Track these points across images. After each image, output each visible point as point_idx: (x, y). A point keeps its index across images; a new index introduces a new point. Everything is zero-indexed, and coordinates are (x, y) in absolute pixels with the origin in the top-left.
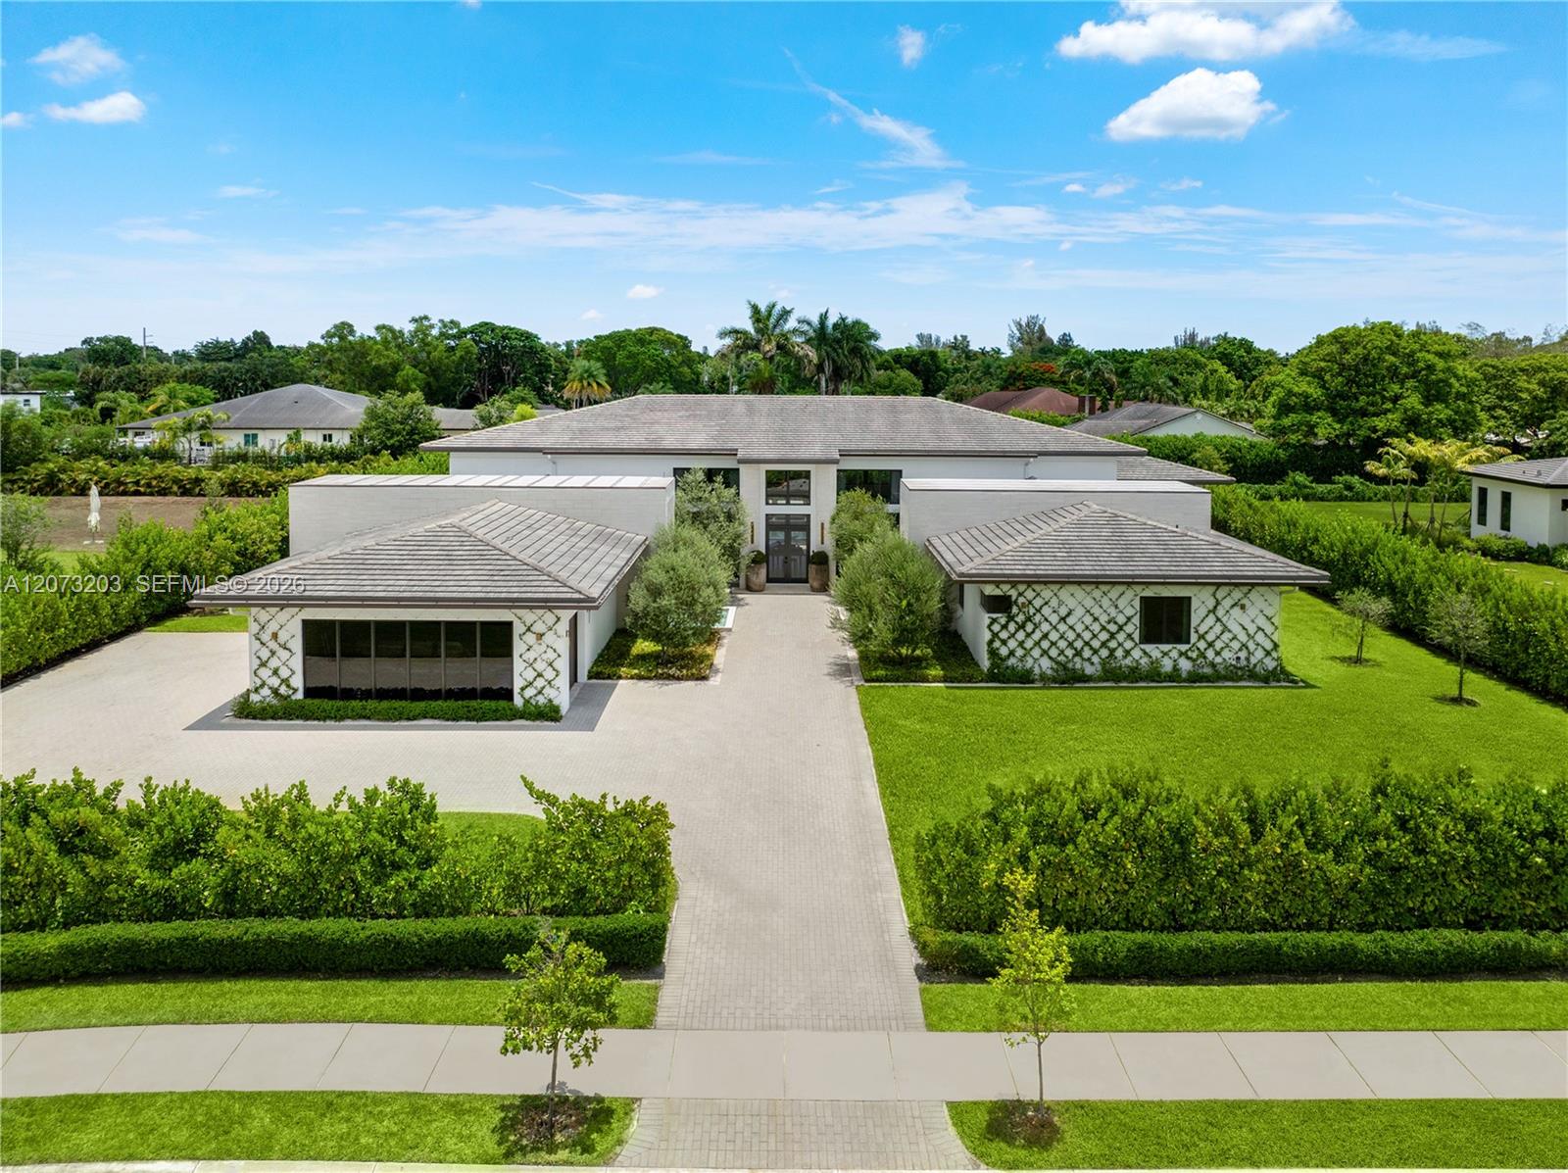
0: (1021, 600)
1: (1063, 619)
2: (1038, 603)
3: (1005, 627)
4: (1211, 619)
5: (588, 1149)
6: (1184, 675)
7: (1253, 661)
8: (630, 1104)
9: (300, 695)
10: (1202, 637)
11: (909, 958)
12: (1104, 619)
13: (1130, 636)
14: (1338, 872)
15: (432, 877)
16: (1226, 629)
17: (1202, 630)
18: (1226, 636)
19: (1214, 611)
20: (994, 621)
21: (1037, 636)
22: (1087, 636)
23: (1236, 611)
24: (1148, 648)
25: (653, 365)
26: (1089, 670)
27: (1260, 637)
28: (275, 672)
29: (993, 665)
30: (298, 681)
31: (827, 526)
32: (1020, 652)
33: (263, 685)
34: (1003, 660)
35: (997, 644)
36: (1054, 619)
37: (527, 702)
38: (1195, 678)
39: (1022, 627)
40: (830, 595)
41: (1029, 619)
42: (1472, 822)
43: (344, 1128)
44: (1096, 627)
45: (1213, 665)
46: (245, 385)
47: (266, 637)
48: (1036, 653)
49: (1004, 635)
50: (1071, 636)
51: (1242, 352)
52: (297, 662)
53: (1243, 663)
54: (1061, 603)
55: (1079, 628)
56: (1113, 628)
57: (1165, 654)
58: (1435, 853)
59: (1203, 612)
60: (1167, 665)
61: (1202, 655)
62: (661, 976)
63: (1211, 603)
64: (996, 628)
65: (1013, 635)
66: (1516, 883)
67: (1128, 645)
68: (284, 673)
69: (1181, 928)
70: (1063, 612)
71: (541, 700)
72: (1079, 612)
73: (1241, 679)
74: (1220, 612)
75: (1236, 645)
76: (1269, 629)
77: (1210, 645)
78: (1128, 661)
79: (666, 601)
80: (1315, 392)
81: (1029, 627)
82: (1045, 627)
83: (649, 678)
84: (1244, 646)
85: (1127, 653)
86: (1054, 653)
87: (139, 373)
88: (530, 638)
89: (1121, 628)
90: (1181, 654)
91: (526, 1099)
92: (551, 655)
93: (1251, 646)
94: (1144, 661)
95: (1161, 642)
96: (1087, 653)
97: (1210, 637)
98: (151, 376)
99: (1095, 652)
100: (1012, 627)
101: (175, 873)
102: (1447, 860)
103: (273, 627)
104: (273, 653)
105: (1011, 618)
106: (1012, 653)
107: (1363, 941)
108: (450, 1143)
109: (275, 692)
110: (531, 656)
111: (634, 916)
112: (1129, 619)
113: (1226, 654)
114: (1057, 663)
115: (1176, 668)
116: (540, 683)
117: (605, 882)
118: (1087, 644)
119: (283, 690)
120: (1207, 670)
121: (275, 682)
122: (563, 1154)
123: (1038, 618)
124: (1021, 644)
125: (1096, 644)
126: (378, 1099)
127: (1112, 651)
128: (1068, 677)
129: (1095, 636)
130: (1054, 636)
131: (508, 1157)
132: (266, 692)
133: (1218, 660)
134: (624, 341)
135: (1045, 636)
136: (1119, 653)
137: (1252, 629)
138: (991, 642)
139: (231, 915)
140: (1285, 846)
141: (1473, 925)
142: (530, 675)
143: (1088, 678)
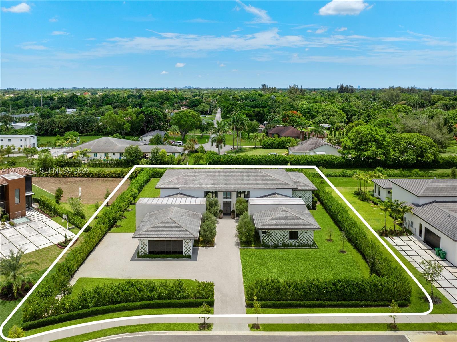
0: (268, 232)
1: (275, 235)
2: (271, 232)
3: (265, 237)
4: (301, 235)
5: (209, 329)
6: (296, 246)
7: (309, 243)
8: (212, 324)
9: (148, 254)
10: (300, 238)
11: (245, 304)
12: (282, 235)
13: (287, 238)
14: (300, 293)
15: (185, 294)
16: (304, 237)
17: (300, 237)
18: (304, 238)
19: (302, 234)
20: (263, 236)
21: (271, 238)
22: (280, 238)
23: (306, 234)
24: (290, 240)
25: (190, 123)
26: (280, 245)
27: (310, 238)
28: (144, 249)
29: (263, 244)
30: (147, 251)
31: (235, 205)
32: (268, 241)
33: (142, 251)
34: (265, 243)
35: (264, 240)
36: (274, 235)
37: (185, 254)
38: (298, 246)
39: (268, 237)
40: (235, 220)
41: (269, 235)
42: (317, 286)
43: (182, 327)
44: (281, 237)
45: (302, 244)
46: (82, 124)
47: (142, 243)
48: (271, 241)
49: (265, 238)
50: (277, 238)
52: (147, 248)
53: (307, 243)
54: (275, 232)
55: (278, 237)
56: (284, 237)
57: (293, 242)
58: (312, 291)
59: (300, 234)
60: (294, 244)
61: (300, 242)
62: (214, 307)
63: (301, 232)
64: (264, 237)
65: (267, 238)
66: (323, 294)
67: (287, 240)
68: (145, 249)
69: (279, 300)
70: (275, 234)
71: (188, 254)
72: (278, 234)
73: (306, 246)
74: (303, 234)
75: (306, 240)
76: (311, 237)
77: (301, 240)
78: (287, 243)
79: (207, 233)
80: (351, 145)
81: (270, 237)
82: (272, 237)
83: (204, 247)
84: (307, 240)
85: (287, 241)
86: (274, 241)
87: (54, 121)
88: (186, 243)
89: (285, 237)
90: (296, 242)
91: (201, 323)
92: (189, 246)
93: (308, 240)
94: (290, 243)
95: (293, 239)
96: (280, 241)
97: (301, 238)
98: (57, 122)
99: (281, 241)
100: (267, 237)
101: (152, 294)
102: (313, 291)
103: (143, 241)
104: (144, 246)
105: (266, 235)
106: (267, 242)
107: (302, 303)
108: (194, 329)
109: (144, 253)
110: (186, 246)
111: (210, 299)
112: (287, 235)
113: (304, 242)
114: (275, 243)
115: (295, 244)
116: (187, 251)
117: (206, 294)
118: (280, 240)
119: (145, 252)
120: (301, 245)
121: (144, 251)
122: (206, 330)
123: (271, 235)
124: (268, 240)
125: (281, 240)
126: (184, 324)
127: (284, 241)
128: (276, 246)
129: (281, 238)
130: (274, 238)
131: (200, 330)
132: (142, 253)
133: (302, 243)
134: (182, 116)
135: (272, 238)
136: (285, 241)
137: (308, 237)
138: (263, 240)
139: (159, 299)
140: (292, 289)
141: (317, 300)
142: (186, 250)
143: (280, 247)
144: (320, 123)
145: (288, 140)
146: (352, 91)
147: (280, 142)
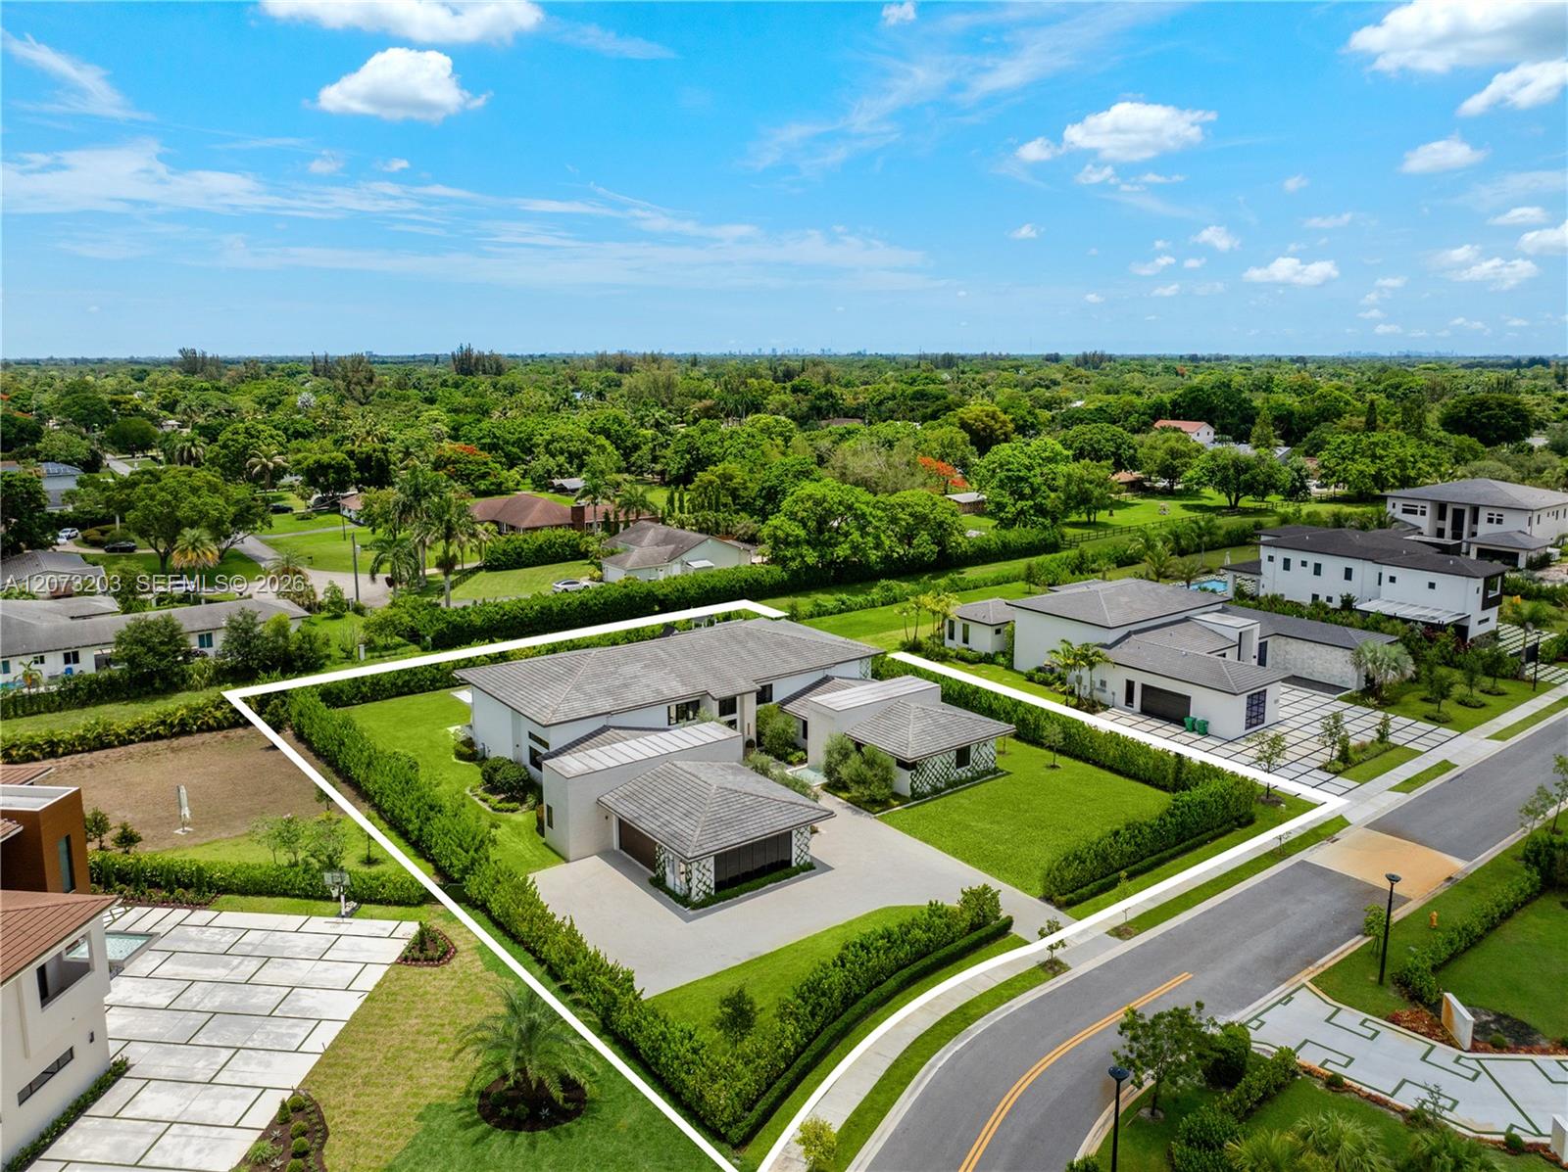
0: (920, 763)
1: (933, 767)
2: (926, 762)
4: (977, 753)
5: (1064, 968)
6: (970, 779)
7: (989, 766)
9: (713, 892)
10: (974, 761)
12: (945, 762)
13: (953, 767)
16: (981, 756)
17: (974, 758)
18: (981, 759)
19: (977, 749)
20: (912, 774)
21: (926, 776)
22: (940, 772)
23: (984, 748)
24: (958, 770)
26: (942, 785)
27: (990, 756)
28: (705, 884)
29: (914, 794)
30: (713, 885)
31: (751, 726)
34: (916, 790)
35: (913, 784)
37: (796, 866)
38: (973, 778)
39: (921, 774)
41: (923, 770)
43: (1019, 986)
44: (943, 767)
45: (977, 772)
48: (925, 783)
49: (915, 779)
50: (936, 773)
51: (616, 427)
52: (712, 876)
53: (986, 768)
54: (933, 760)
55: (938, 769)
57: (963, 772)
59: (974, 751)
60: (964, 776)
61: (974, 768)
64: (913, 777)
65: (918, 778)
67: (953, 771)
68: (708, 883)
69: (1105, 876)
70: (933, 764)
71: (800, 860)
72: (938, 762)
73: (986, 775)
75: (984, 762)
77: (976, 764)
78: (952, 779)
82: (928, 772)
85: (952, 775)
86: (931, 782)
88: (799, 835)
89: (951, 765)
90: (968, 770)
92: (806, 841)
93: (988, 760)
94: (958, 776)
95: (962, 766)
96: (941, 779)
99: (943, 777)
100: (918, 775)
105: (917, 771)
106: (918, 786)
109: (704, 893)
110: (799, 843)
112: (953, 761)
113: (981, 766)
114: (932, 786)
115: (967, 777)
116: (802, 854)
118: (940, 775)
119: (707, 891)
120: (976, 775)
121: (704, 888)
123: (926, 768)
124: (921, 782)
125: (943, 774)
127: (948, 776)
128: (937, 792)
129: (943, 771)
130: (930, 775)
132: (700, 894)
133: (979, 769)
137: (989, 753)
142: (798, 852)
143: (943, 790)
144: (550, 477)
145: (561, 537)
146: (494, 366)
147: (540, 546)
